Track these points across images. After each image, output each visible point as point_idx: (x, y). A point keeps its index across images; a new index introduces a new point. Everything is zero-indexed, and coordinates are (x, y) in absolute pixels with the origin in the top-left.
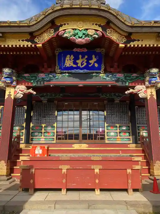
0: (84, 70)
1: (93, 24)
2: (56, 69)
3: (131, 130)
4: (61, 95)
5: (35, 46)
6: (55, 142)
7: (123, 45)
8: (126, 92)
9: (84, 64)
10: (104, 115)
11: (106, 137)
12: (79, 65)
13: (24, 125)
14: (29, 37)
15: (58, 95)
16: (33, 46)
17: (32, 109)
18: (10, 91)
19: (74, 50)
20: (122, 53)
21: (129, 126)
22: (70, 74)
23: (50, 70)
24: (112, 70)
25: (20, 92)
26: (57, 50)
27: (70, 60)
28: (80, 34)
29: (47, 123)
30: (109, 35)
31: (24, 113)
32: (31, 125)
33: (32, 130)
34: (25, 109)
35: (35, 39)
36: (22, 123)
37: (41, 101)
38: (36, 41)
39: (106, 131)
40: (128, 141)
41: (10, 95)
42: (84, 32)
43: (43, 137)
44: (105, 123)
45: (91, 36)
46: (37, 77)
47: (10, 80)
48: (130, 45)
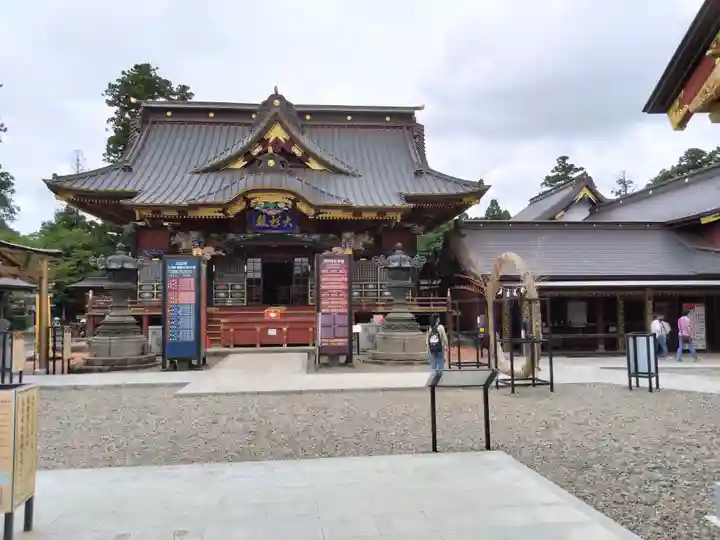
0: (278, 230)
1: (284, 198)
2: (247, 229)
5: (228, 217)
6: (245, 304)
7: (313, 217)
9: (277, 224)
14: (221, 210)
17: (214, 264)
18: (198, 251)
22: (262, 235)
23: (241, 231)
28: (271, 207)
29: (234, 281)
30: (299, 208)
32: (214, 283)
33: (215, 290)
42: (275, 205)
43: (230, 298)
45: (282, 208)
46: (227, 237)
48: (319, 218)
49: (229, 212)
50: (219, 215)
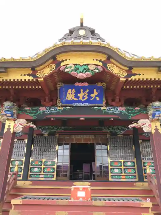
0: (86, 103)
1: (94, 60)
2: (57, 102)
3: (136, 166)
4: (63, 128)
5: (37, 80)
6: (54, 179)
7: (125, 79)
8: (129, 126)
9: (85, 97)
10: (107, 149)
11: (110, 174)
12: (81, 98)
13: (24, 160)
14: (31, 72)
15: (59, 128)
16: (35, 80)
17: (32, 143)
18: (10, 124)
19: (76, 84)
20: (123, 87)
21: (134, 162)
22: (71, 108)
23: (51, 103)
24: (113, 103)
25: (20, 126)
26: (59, 85)
27: (72, 93)
28: (81, 69)
29: (47, 158)
30: (109, 69)
31: (25, 147)
32: (31, 160)
33: (31, 165)
34: (25, 142)
35: (37, 74)
36: (21, 158)
37: (42, 135)
38: (37, 76)
39: (110, 167)
40: (134, 178)
41: (9, 129)
42: (85, 67)
43: (42, 173)
44: (109, 158)
45: (92, 70)
46: (38, 110)
47: (10, 114)
48: (131, 79)
49: (38, 75)
50: (27, 78)
